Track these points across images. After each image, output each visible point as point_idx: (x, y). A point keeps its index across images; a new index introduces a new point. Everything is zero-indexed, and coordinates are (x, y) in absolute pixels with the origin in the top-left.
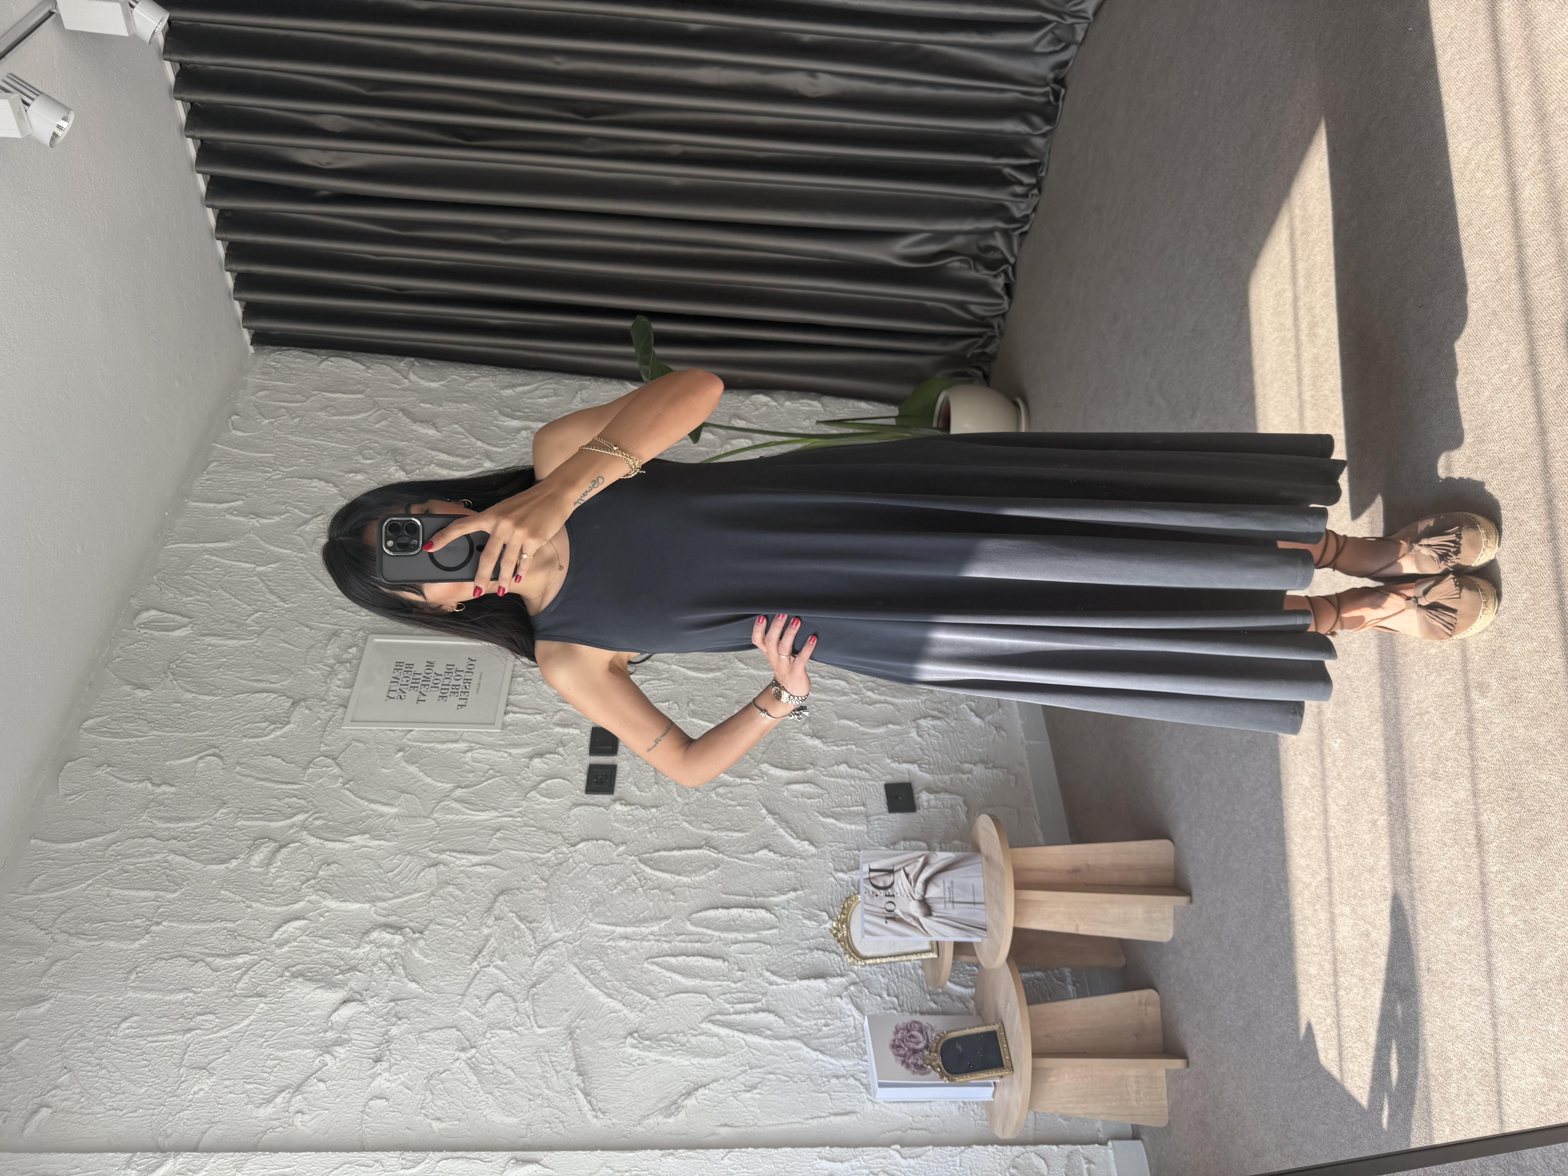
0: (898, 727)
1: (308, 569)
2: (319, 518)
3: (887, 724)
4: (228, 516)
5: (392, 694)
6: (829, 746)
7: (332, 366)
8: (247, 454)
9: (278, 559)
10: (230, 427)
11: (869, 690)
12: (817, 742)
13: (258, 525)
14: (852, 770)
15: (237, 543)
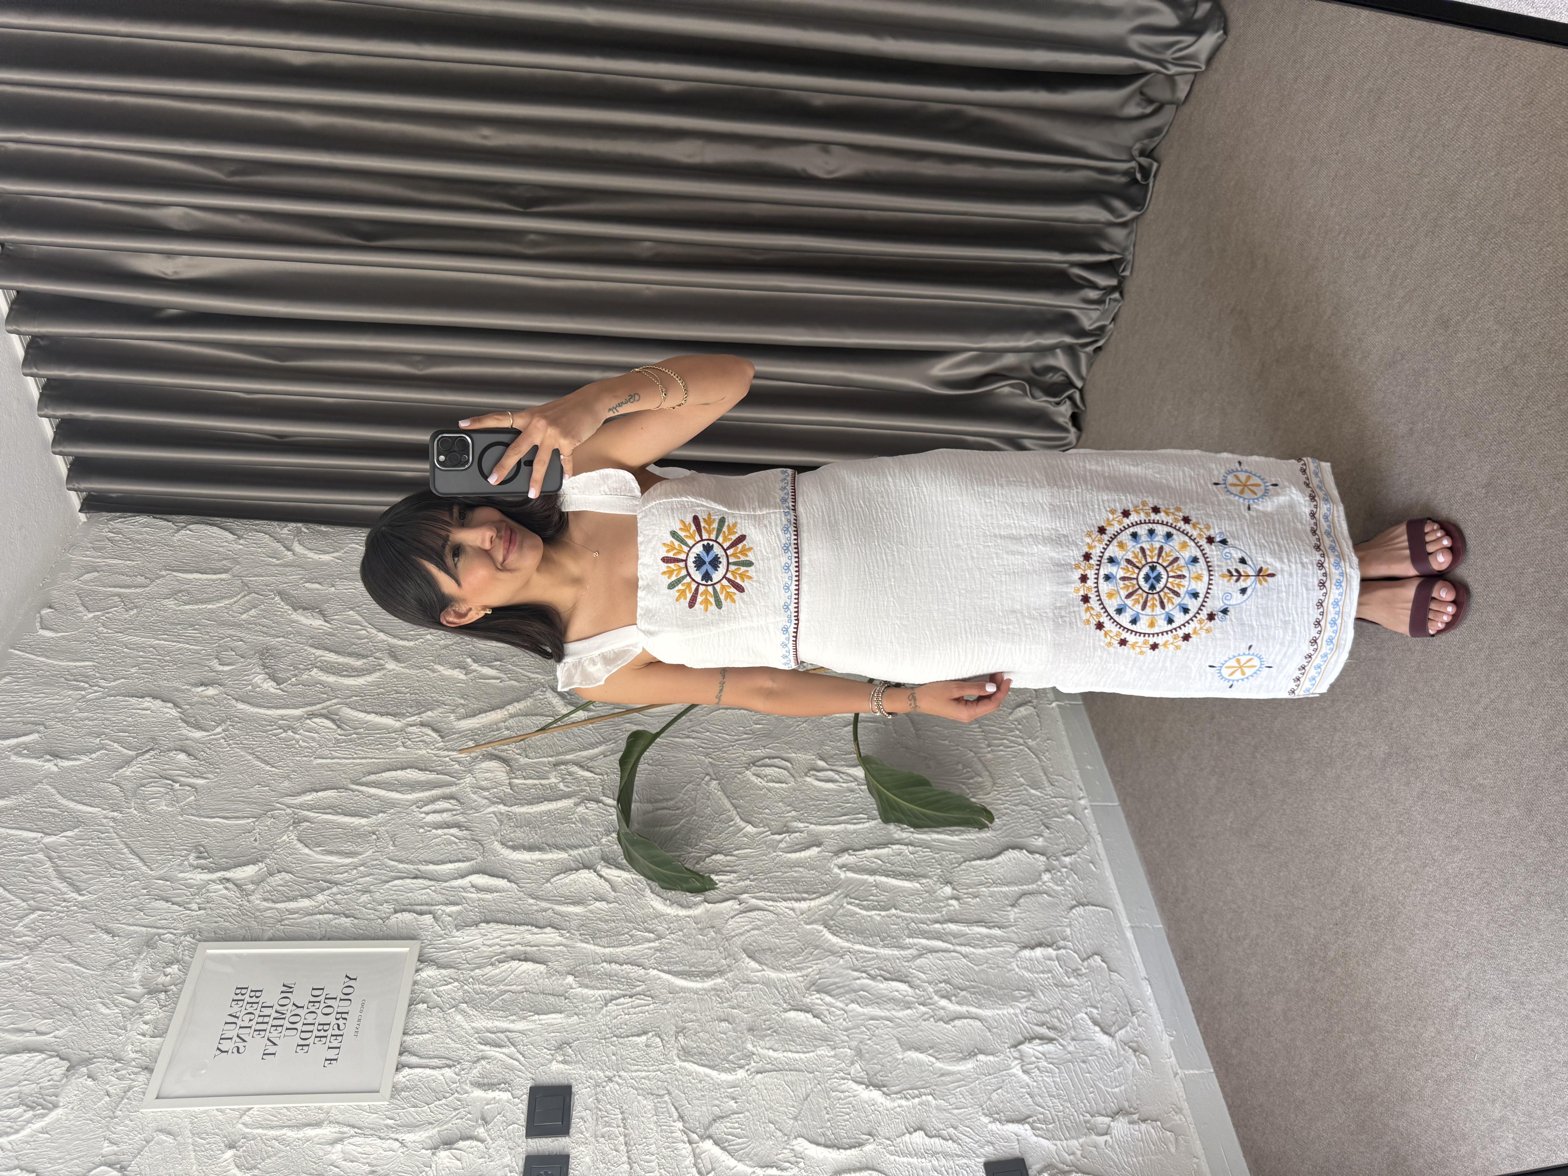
0: (991, 1058)
1: (120, 837)
2: (147, 756)
3: (976, 1054)
4: (13, 758)
5: (225, 1045)
6: (893, 1100)
7: (191, 537)
8: (56, 663)
9: (78, 821)
10: (38, 624)
11: (943, 997)
12: (875, 1095)
13: (55, 769)
14: (932, 1140)
15: (22, 799)
